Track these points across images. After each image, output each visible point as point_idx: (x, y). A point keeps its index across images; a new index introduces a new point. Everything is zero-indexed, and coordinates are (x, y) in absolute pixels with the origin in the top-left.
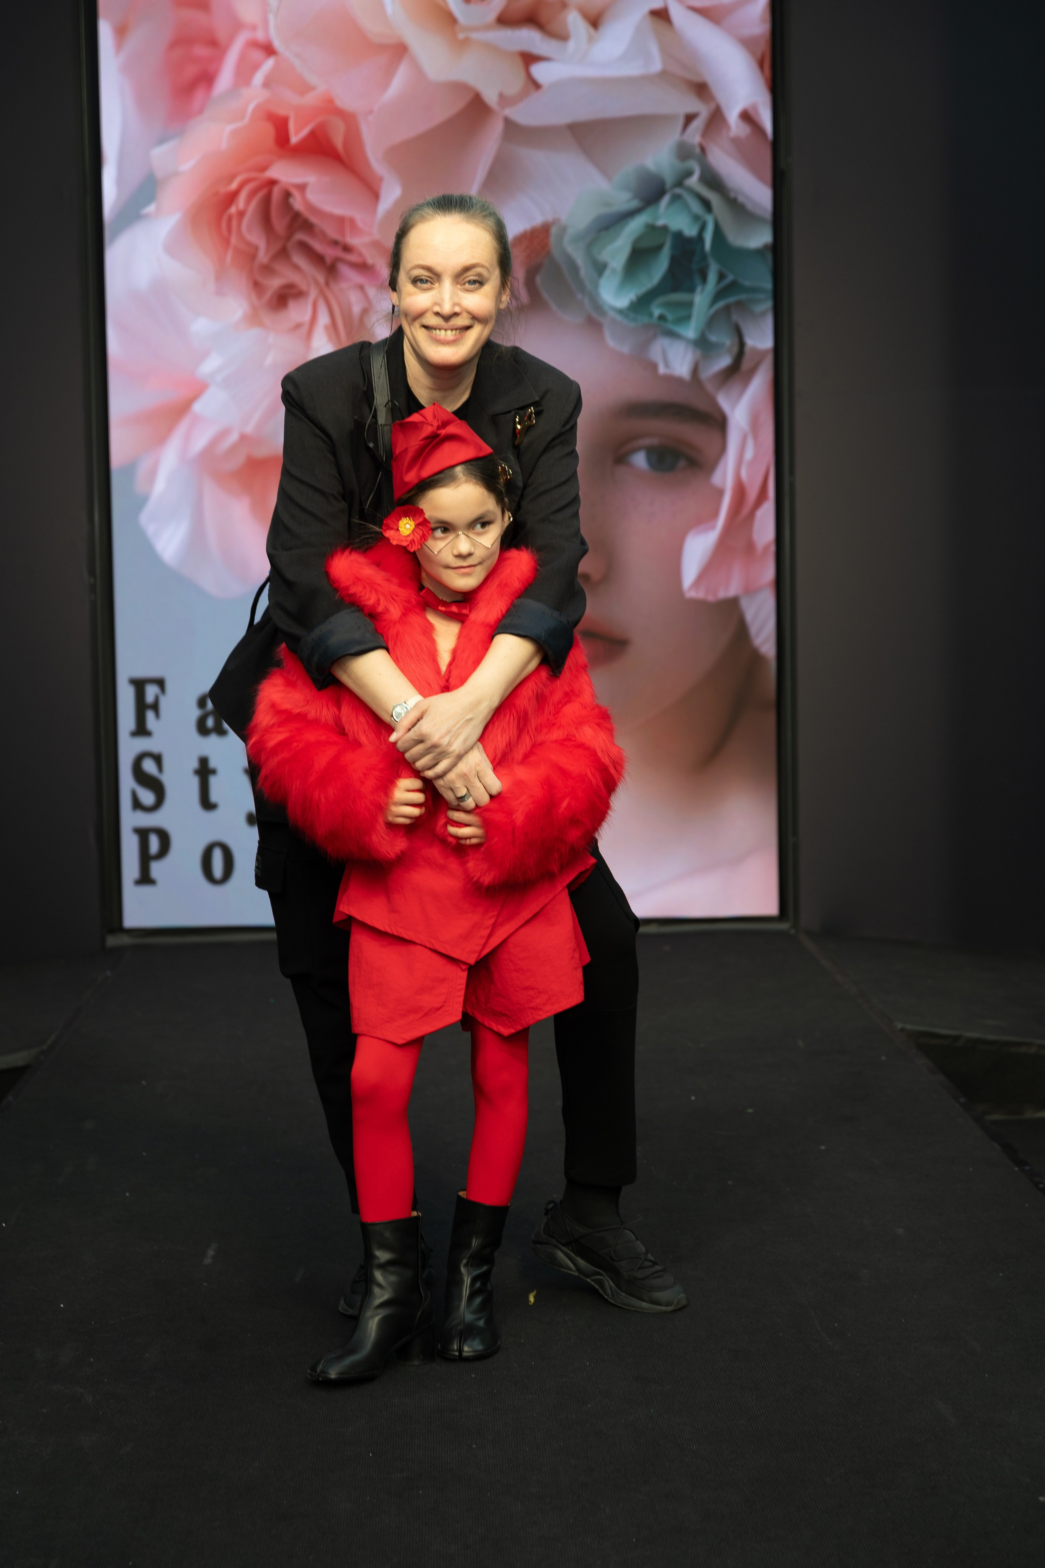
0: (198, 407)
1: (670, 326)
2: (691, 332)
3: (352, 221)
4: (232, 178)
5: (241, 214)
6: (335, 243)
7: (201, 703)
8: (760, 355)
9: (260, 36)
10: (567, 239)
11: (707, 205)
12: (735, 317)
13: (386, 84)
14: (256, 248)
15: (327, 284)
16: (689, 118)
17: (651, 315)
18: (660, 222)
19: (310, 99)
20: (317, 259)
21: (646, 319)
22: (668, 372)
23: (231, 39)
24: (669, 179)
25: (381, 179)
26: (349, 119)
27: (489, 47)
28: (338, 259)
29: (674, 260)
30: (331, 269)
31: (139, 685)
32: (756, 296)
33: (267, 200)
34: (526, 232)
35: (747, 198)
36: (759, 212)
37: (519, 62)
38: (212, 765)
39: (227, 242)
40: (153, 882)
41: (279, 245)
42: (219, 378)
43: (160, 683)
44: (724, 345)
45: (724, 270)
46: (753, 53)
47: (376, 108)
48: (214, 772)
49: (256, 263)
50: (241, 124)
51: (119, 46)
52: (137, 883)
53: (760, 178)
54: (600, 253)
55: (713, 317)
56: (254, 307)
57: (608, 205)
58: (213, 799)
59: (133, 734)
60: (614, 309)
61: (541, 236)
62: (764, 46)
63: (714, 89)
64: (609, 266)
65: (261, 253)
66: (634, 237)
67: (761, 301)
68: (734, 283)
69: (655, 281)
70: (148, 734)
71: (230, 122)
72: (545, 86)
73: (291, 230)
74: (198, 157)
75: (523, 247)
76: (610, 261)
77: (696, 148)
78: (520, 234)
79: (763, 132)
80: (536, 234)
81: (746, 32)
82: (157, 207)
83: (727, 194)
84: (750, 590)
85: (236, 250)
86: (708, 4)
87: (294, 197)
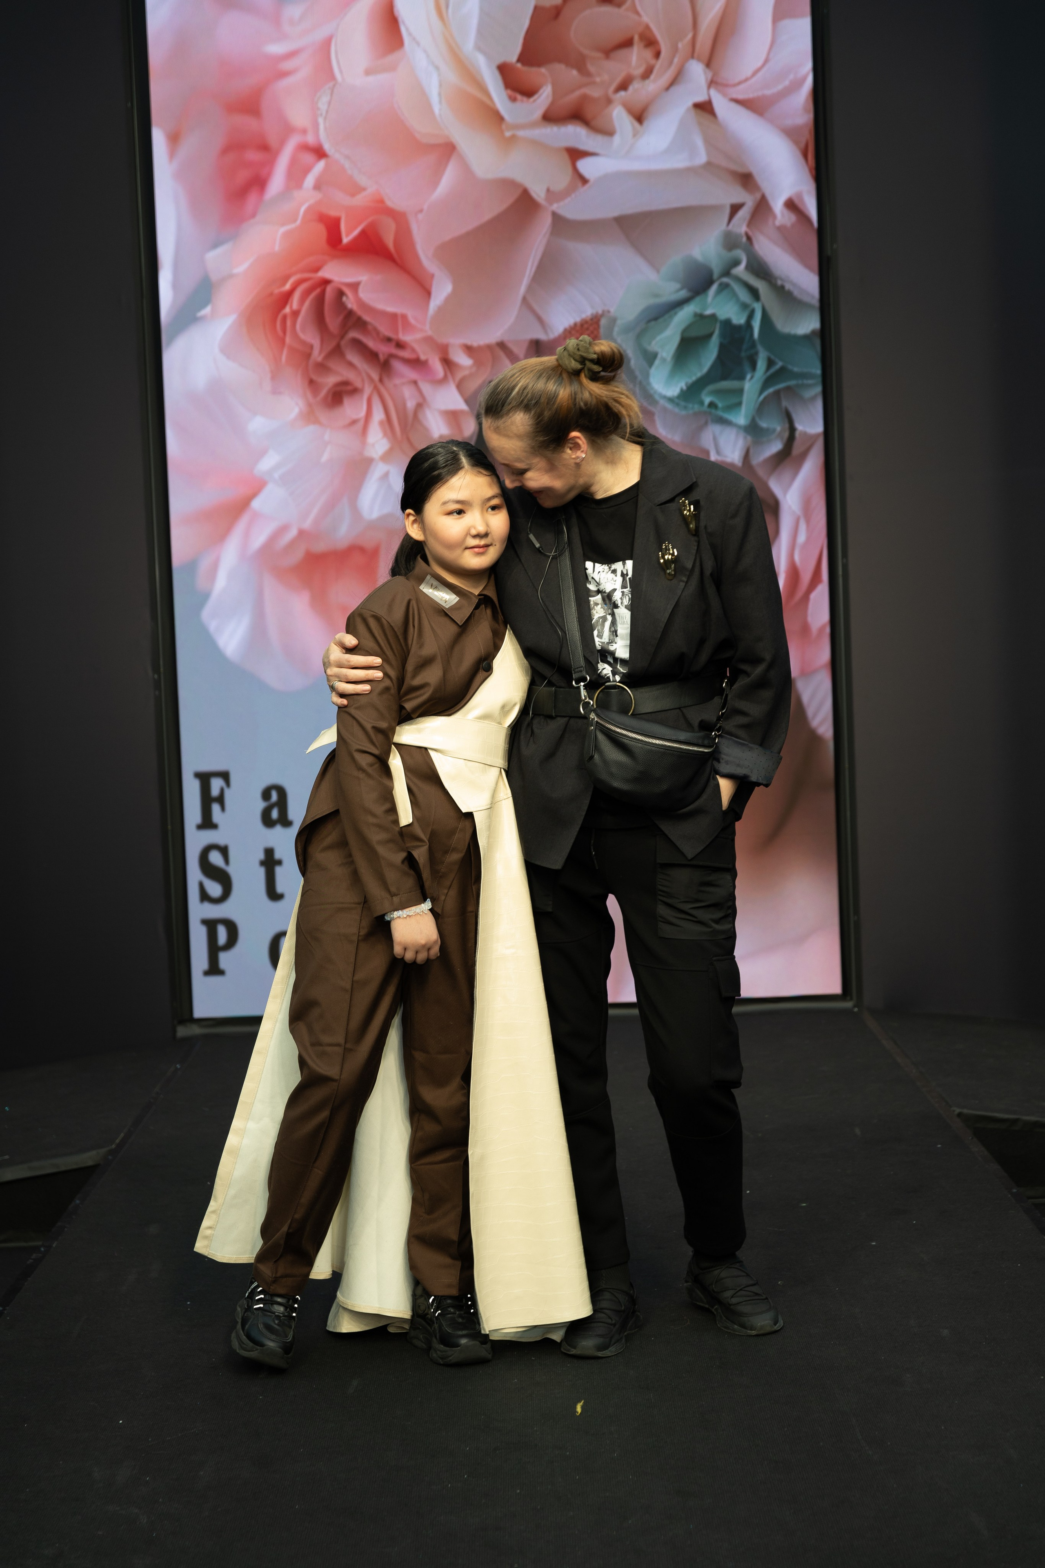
0: (256, 504)
1: (720, 413)
2: (741, 418)
3: (404, 317)
4: (287, 279)
5: (296, 314)
6: (389, 340)
7: (266, 795)
8: (811, 440)
9: (310, 139)
10: (616, 329)
11: (755, 293)
12: (784, 403)
13: (435, 182)
14: (312, 347)
15: (381, 380)
16: (735, 209)
17: (702, 403)
18: (708, 312)
19: (359, 200)
20: (371, 356)
21: (697, 407)
22: (719, 458)
23: (282, 143)
24: (716, 269)
25: (433, 276)
26: (399, 218)
27: (535, 143)
28: (392, 356)
29: (722, 348)
30: (385, 366)
31: (204, 778)
32: (805, 382)
33: (321, 299)
34: (575, 324)
35: (794, 285)
36: (806, 299)
37: (566, 157)
38: (277, 855)
39: (282, 341)
40: (221, 973)
41: (333, 344)
42: (276, 475)
43: (225, 776)
44: (774, 430)
45: (772, 357)
46: (796, 142)
47: (425, 207)
48: (279, 863)
49: (311, 361)
50: (293, 226)
51: (172, 153)
52: (207, 973)
53: (807, 266)
54: (650, 344)
55: (763, 403)
56: (310, 405)
57: (656, 296)
58: (280, 889)
59: (200, 827)
60: (665, 397)
61: (591, 328)
62: (807, 135)
63: (759, 178)
64: (659, 356)
65: (316, 352)
66: (683, 326)
67: (809, 386)
68: (783, 370)
69: (705, 370)
70: (214, 826)
71: (283, 225)
72: (592, 181)
73: (345, 328)
74: (252, 260)
76: (659, 350)
77: (743, 238)
78: (570, 326)
79: (808, 219)
80: (586, 326)
81: (789, 122)
82: (212, 309)
83: (774, 281)
84: (806, 672)
85: (292, 349)
86: (751, 96)
87: (347, 296)
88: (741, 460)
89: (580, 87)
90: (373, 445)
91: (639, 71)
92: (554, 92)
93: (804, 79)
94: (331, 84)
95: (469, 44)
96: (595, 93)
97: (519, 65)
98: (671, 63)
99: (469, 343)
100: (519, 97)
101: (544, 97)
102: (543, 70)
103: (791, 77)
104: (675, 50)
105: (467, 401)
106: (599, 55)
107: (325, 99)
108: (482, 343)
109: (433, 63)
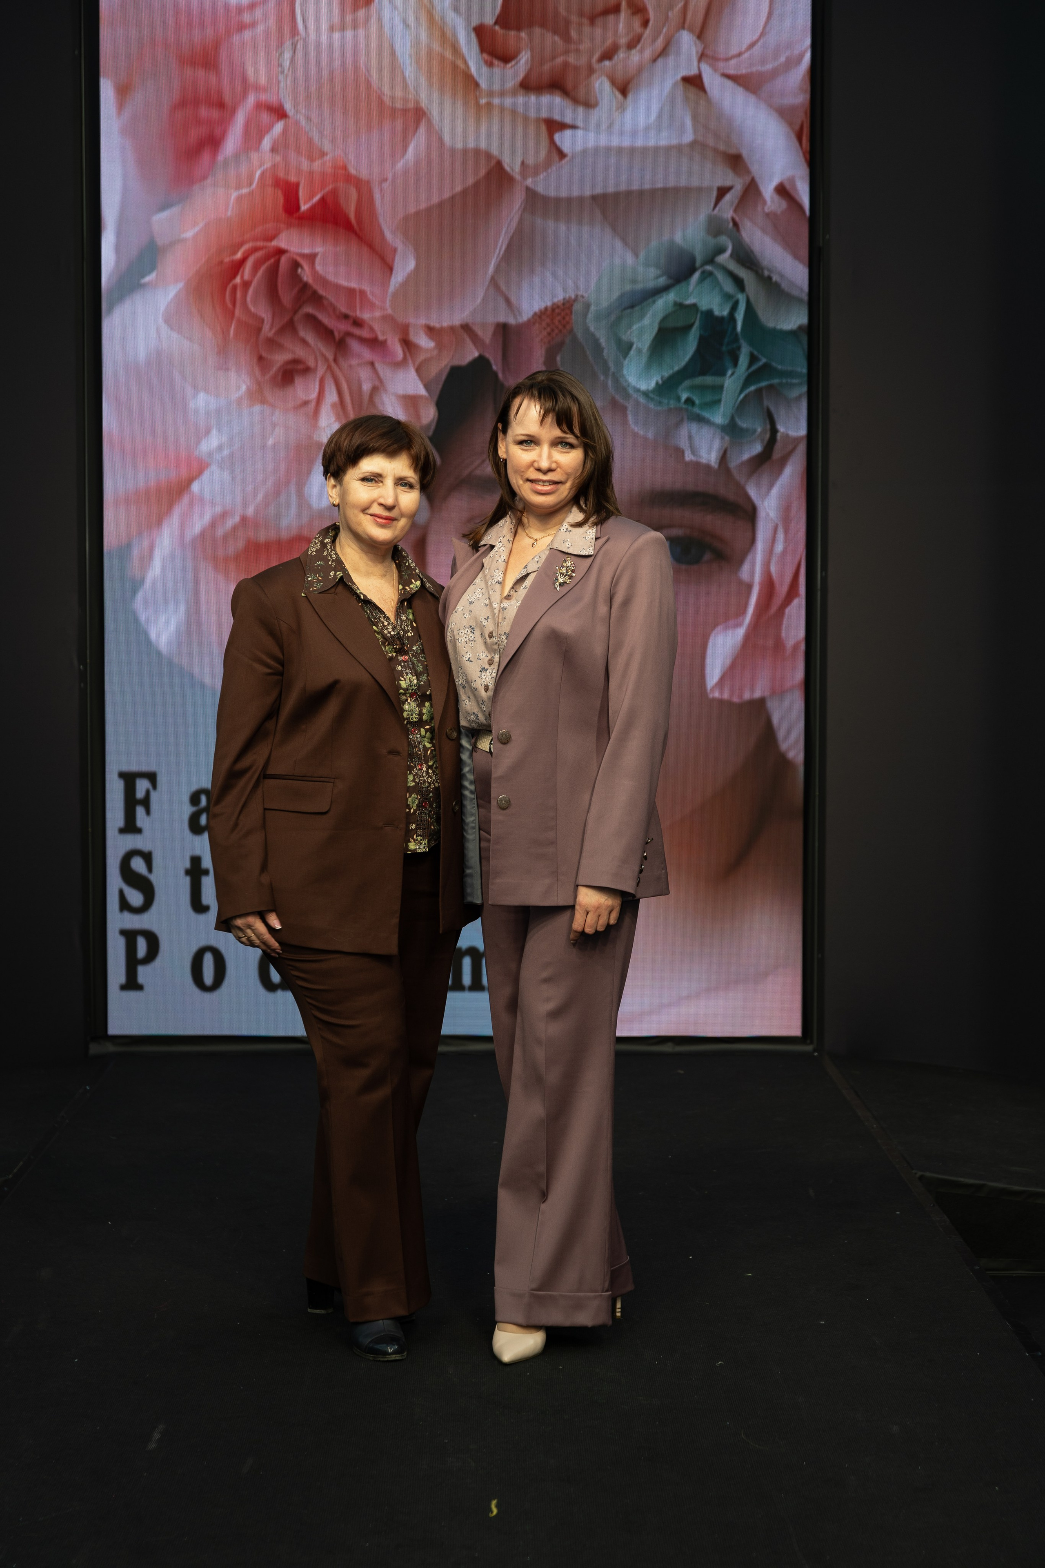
0: (196, 487)
1: (697, 410)
2: (719, 417)
3: (363, 293)
4: (239, 246)
5: (247, 285)
6: (346, 317)
7: (195, 799)
8: (793, 443)
9: (270, 98)
10: (589, 316)
11: (739, 283)
12: (766, 403)
13: (401, 150)
14: (263, 321)
15: (335, 360)
16: (722, 192)
17: (678, 399)
18: (689, 301)
19: (320, 166)
20: (326, 333)
21: (672, 403)
23: (239, 101)
24: (700, 255)
25: (395, 250)
26: (362, 186)
27: (511, 112)
28: (348, 334)
29: (702, 340)
30: (340, 345)
31: (129, 779)
32: (789, 381)
33: (274, 269)
34: (546, 308)
35: (782, 276)
36: (793, 292)
37: (543, 128)
39: (232, 314)
40: (140, 988)
41: (286, 318)
42: (219, 457)
43: (152, 777)
44: (755, 431)
45: (756, 353)
46: (790, 124)
47: (390, 176)
49: (261, 336)
50: (248, 190)
51: (121, 106)
52: (123, 988)
53: (797, 257)
54: (625, 333)
55: (743, 402)
56: (258, 383)
57: (635, 282)
58: (202, 901)
59: (122, 831)
60: (639, 391)
61: (563, 314)
62: (802, 117)
63: (749, 161)
64: (634, 347)
65: (267, 327)
66: (661, 315)
67: (794, 385)
68: (766, 366)
69: (683, 363)
70: (138, 831)
71: (237, 189)
72: (570, 155)
73: (299, 302)
74: (202, 225)
75: (544, 324)
76: (635, 340)
77: (729, 223)
78: (540, 311)
79: (800, 207)
80: (557, 311)
81: (784, 102)
82: (157, 276)
83: (760, 272)
84: (778, 692)
85: (240, 322)
86: (744, 72)
87: (302, 268)
89: (561, 55)
90: (324, 429)
91: (625, 40)
92: (534, 58)
93: (802, 56)
94: (296, 39)
95: (444, 4)
96: (577, 61)
97: (497, 28)
98: (660, 33)
99: (432, 324)
100: (495, 62)
101: (523, 63)
102: (522, 34)
103: (788, 53)
104: (665, 19)
105: (426, 387)
106: (583, 20)
107: (287, 55)
108: (445, 324)
109: (405, 22)
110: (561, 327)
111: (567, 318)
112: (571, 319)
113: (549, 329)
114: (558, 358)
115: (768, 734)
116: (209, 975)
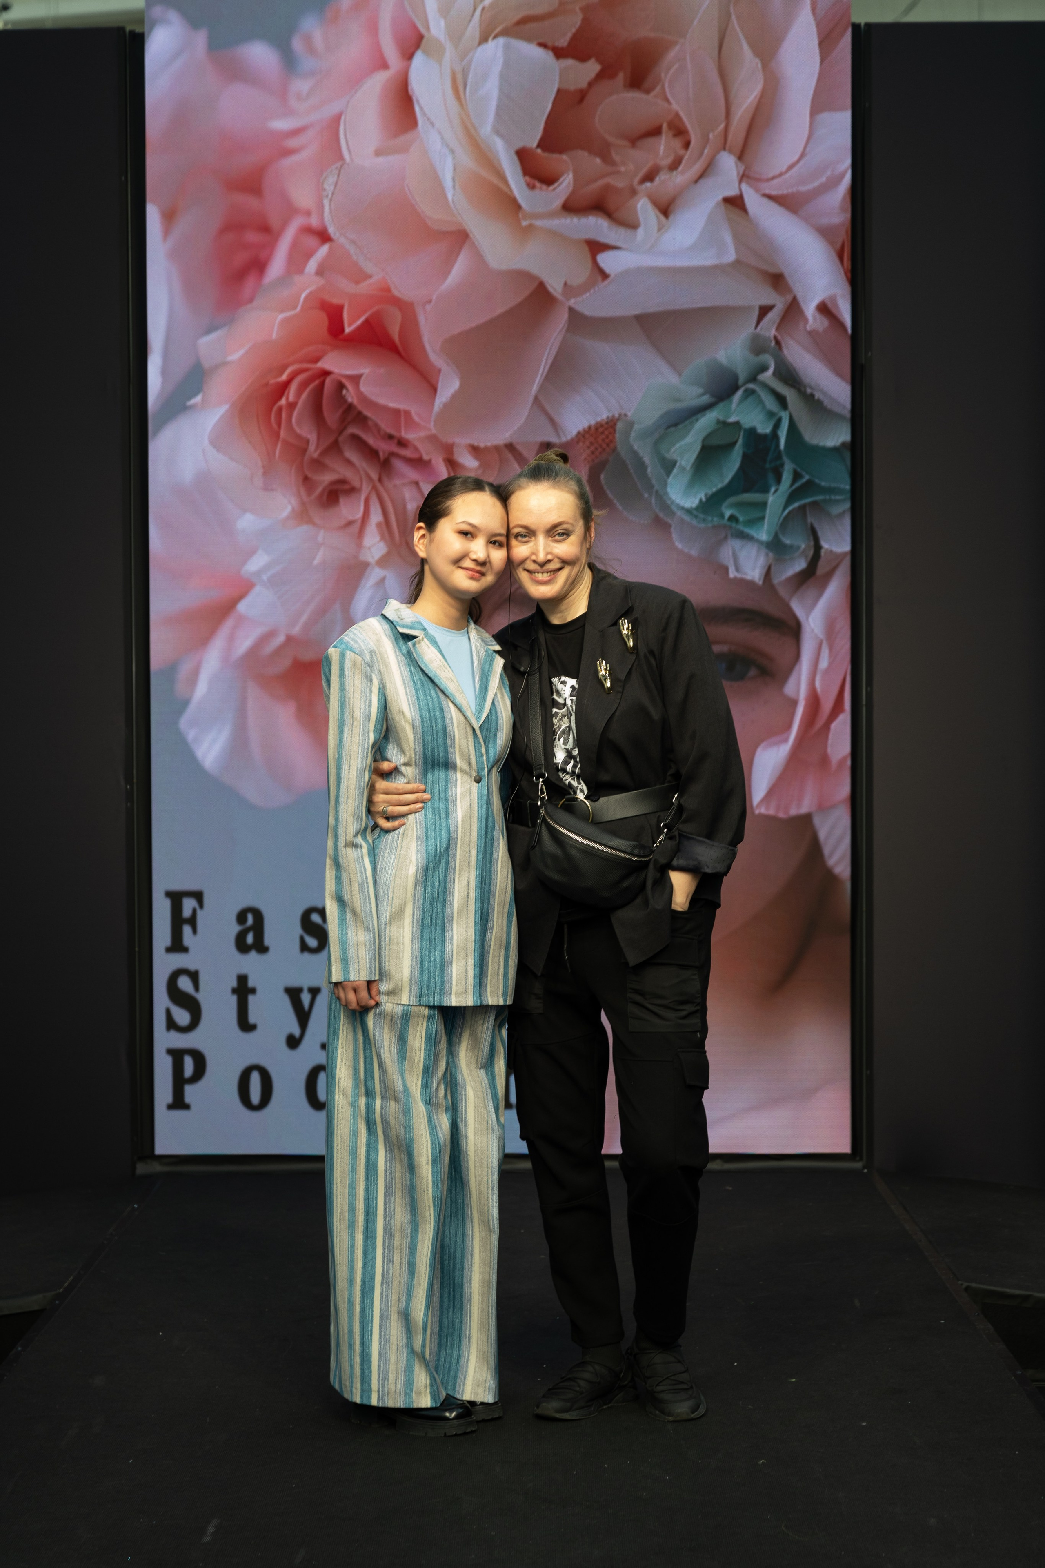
0: (242, 607)
1: (741, 527)
2: (763, 534)
3: (407, 413)
4: (284, 368)
5: (292, 406)
6: (391, 437)
7: (241, 917)
9: (314, 222)
10: (633, 434)
11: (782, 401)
12: (810, 519)
13: (445, 272)
14: (308, 441)
15: (380, 480)
16: (764, 311)
17: (722, 516)
18: (732, 420)
19: (364, 287)
20: (371, 453)
21: (716, 520)
22: (739, 575)
23: (284, 224)
24: (742, 374)
25: (440, 371)
26: (406, 308)
27: (553, 233)
28: (393, 454)
29: (745, 457)
30: (385, 465)
31: (176, 898)
32: (833, 497)
33: (319, 390)
34: (590, 427)
35: (825, 393)
36: (836, 409)
37: (586, 250)
38: (251, 983)
39: (278, 435)
40: (187, 1107)
41: (331, 439)
42: (265, 577)
43: (198, 896)
44: (799, 548)
45: (799, 470)
46: (831, 243)
47: (434, 298)
48: (253, 991)
49: (307, 457)
50: (293, 313)
51: (167, 231)
52: (170, 1107)
53: (838, 374)
54: (669, 451)
55: (786, 518)
56: (303, 504)
57: (678, 400)
58: (252, 1019)
59: (169, 950)
60: (683, 508)
61: (606, 433)
62: (843, 236)
63: (791, 280)
64: (678, 464)
65: (312, 447)
66: (704, 434)
67: (838, 502)
68: (809, 483)
69: (727, 481)
70: (185, 950)
71: (282, 311)
72: (612, 276)
73: (344, 423)
74: (247, 347)
75: (587, 443)
76: (679, 459)
77: (771, 341)
78: (584, 430)
79: (842, 325)
80: (601, 430)
81: (825, 221)
82: (203, 399)
83: (803, 389)
84: (823, 807)
85: (286, 443)
86: (785, 192)
87: (347, 389)
88: (762, 579)
89: (603, 177)
90: (369, 548)
91: (666, 162)
92: (575, 180)
93: (843, 176)
94: (339, 164)
95: (486, 128)
96: (619, 183)
97: (539, 151)
98: (702, 153)
99: (476, 444)
100: (538, 184)
101: (565, 185)
102: (564, 157)
103: (829, 173)
104: (706, 141)
106: (624, 143)
107: (332, 180)
108: (489, 444)
109: (448, 146)
110: (604, 446)
111: (611, 437)
112: (614, 437)
113: (592, 448)
114: (602, 477)
115: (815, 849)
116: (255, 1094)
